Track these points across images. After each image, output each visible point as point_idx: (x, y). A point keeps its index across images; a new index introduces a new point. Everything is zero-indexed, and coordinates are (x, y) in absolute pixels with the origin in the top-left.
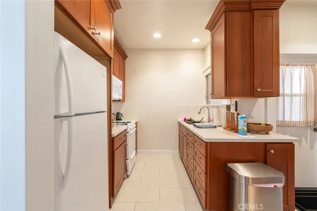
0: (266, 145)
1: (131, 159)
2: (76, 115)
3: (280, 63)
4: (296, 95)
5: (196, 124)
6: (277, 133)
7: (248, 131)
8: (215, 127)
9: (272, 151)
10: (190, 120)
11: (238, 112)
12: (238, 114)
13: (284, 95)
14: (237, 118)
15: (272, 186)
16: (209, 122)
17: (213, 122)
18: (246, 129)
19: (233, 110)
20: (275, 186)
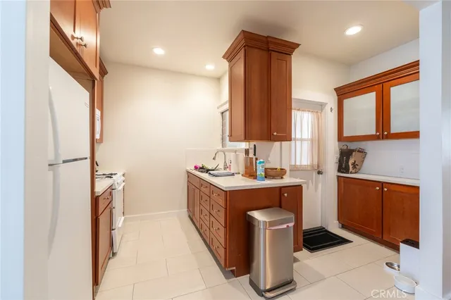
0: (281, 189)
1: (119, 228)
2: (65, 162)
3: (293, 107)
4: (305, 140)
5: (211, 172)
6: (290, 176)
7: (266, 177)
8: (233, 174)
9: (286, 195)
10: (202, 168)
11: (256, 157)
12: (257, 159)
13: (295, 139)
14: (256, 162)
15: (285, 226)
16: (225, 169)
17: (230, 169)
18: (263, 174)
19: (251, 155)
20: (288, 226)
